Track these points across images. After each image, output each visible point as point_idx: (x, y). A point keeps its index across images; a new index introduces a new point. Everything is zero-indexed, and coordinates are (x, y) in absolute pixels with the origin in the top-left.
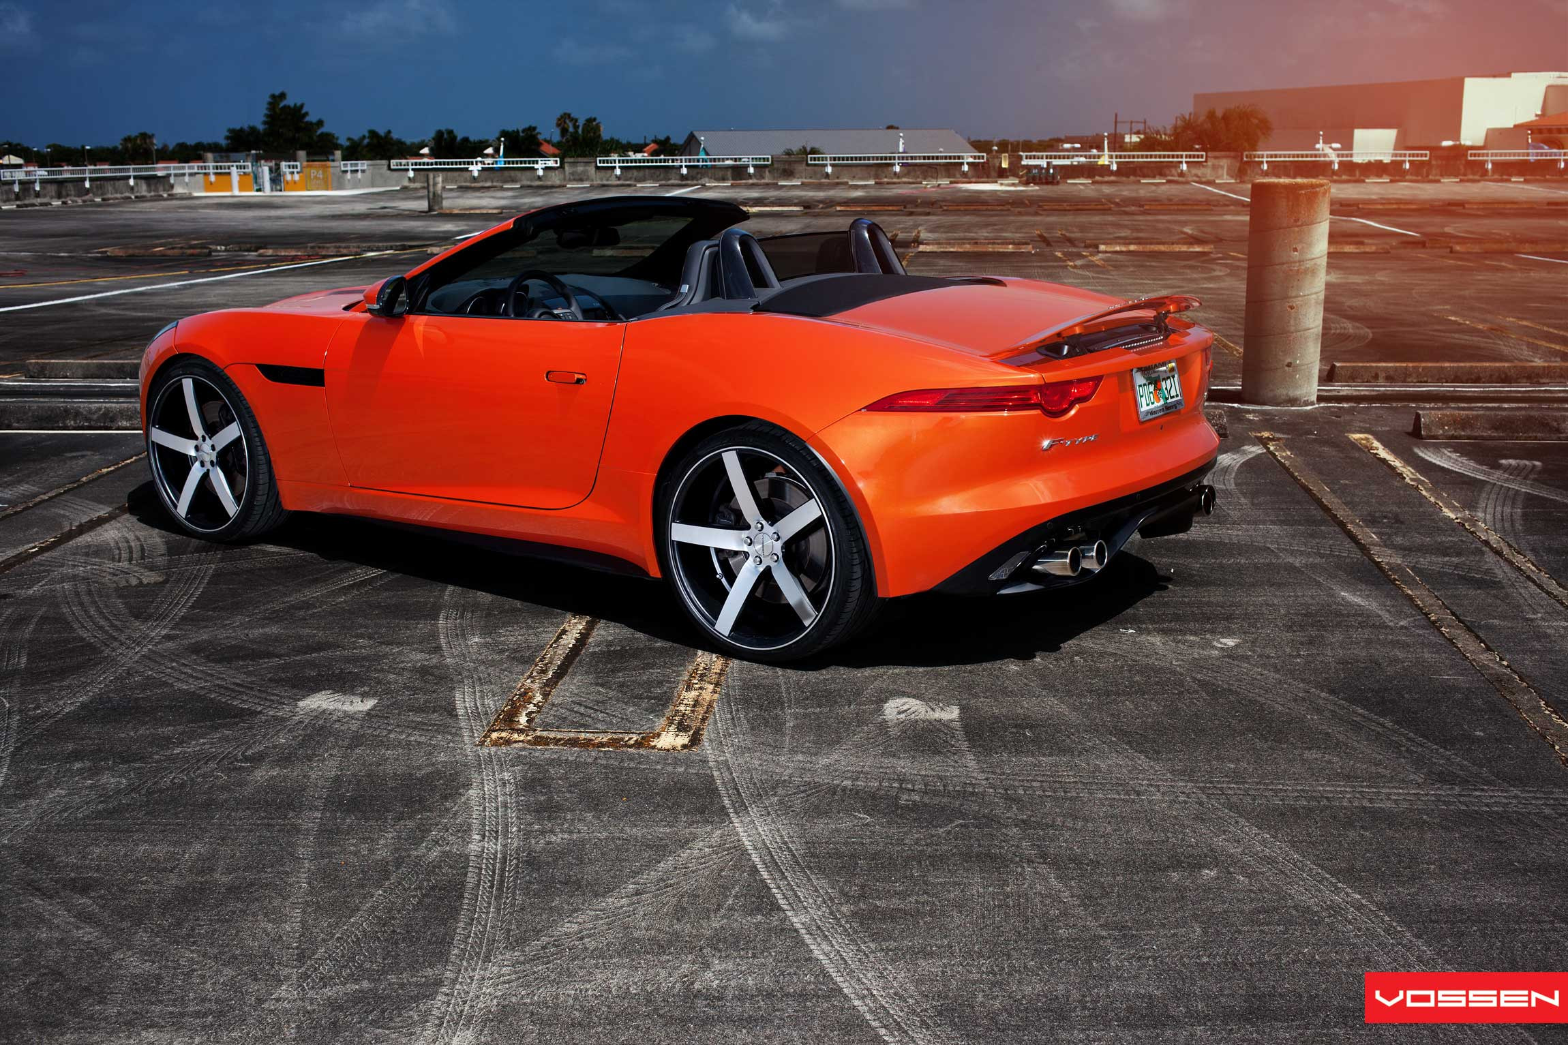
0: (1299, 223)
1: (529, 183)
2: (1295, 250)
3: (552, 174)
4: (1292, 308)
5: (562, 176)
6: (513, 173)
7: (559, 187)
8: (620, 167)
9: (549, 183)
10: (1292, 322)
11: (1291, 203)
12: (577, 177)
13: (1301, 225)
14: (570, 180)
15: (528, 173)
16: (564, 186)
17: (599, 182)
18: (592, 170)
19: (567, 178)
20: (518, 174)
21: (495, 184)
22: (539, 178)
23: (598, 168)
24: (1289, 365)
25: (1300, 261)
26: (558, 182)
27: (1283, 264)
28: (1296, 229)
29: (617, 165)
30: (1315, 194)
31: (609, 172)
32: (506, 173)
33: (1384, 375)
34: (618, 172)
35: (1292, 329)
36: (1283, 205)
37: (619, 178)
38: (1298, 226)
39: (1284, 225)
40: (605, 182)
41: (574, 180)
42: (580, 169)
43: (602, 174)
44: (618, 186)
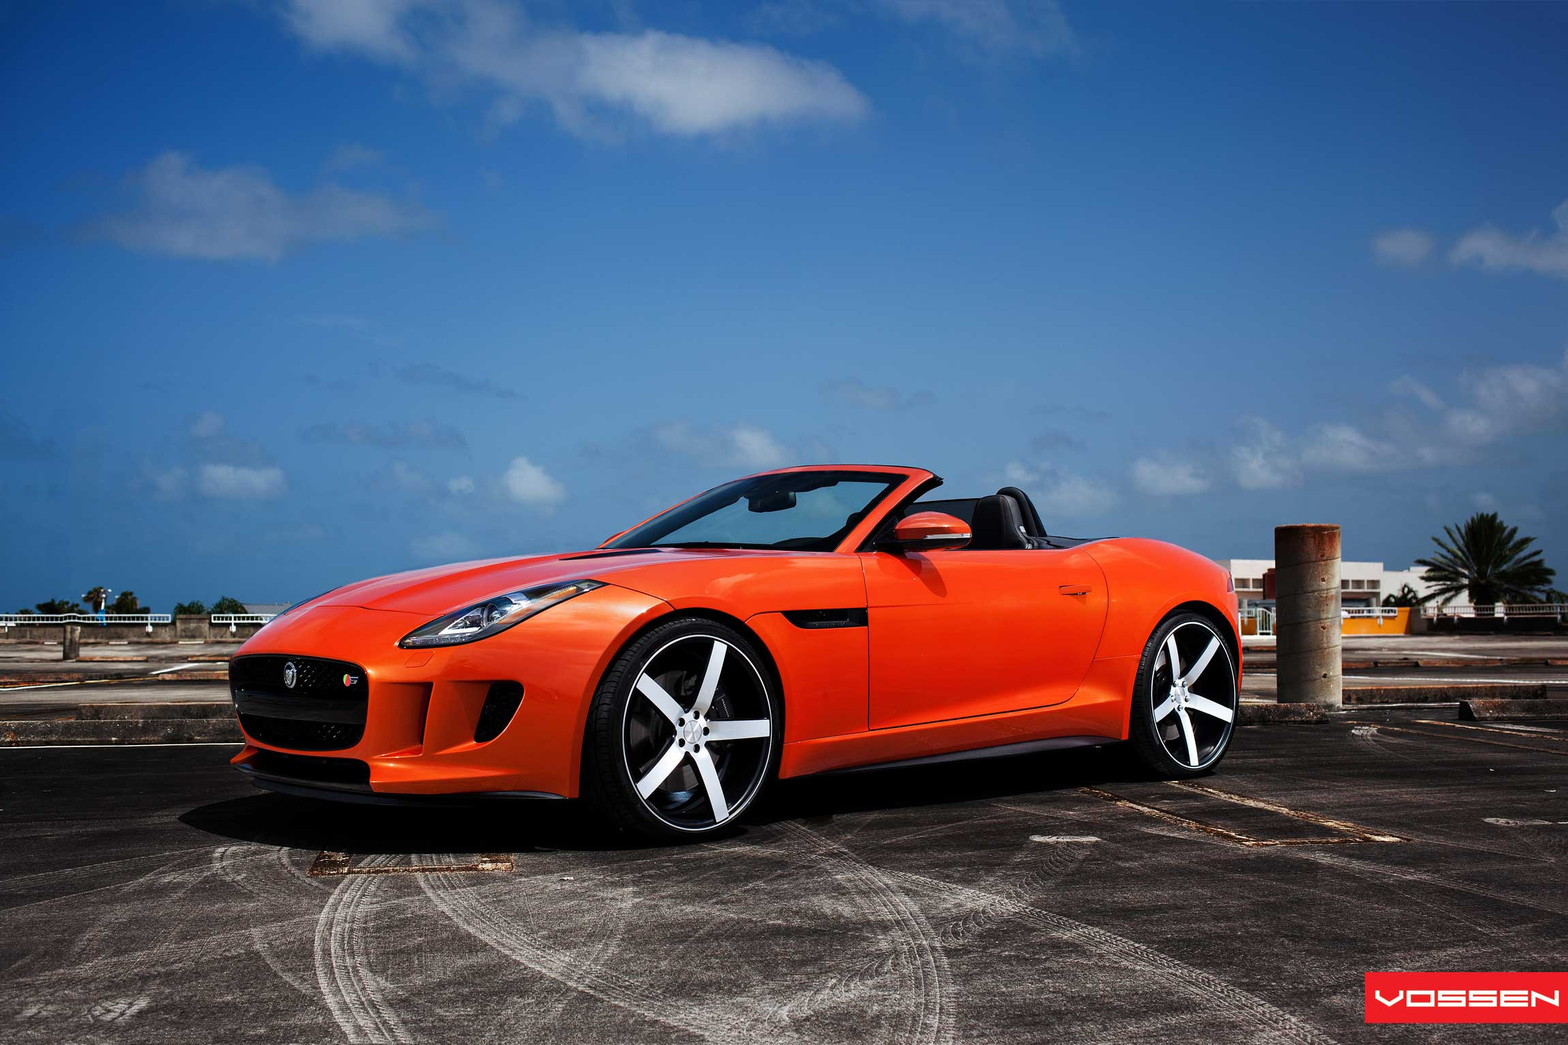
0: (1325, 558)
1: (136, 639)
2: (1323, 580)
3: (162, 631)
4: (1324, 628)
5: (173, 633)
6: (119, 630)
7: (171, 643)
8: (235, 624)
9: (159, 640)
10: (1325, 640)
11: (1317, 542)
12: (190, 634)
13: (1326, 560)
14: (182, 637)
15: (136, 630)
16: (176, 643)
17: (213, 639)
18: (205, 626)
19: (179, 634)
20: (125, 630)
21: (98, 640)
22: (148, 635)
23: (211, 624)
24: (1325, 676)
25: (1327, 590)
26: (168, 639)
27: (1314, 592)
28: (1323, 563)
29: (233, 622)
30: (1334, 534)
31: (224, 629)
32: (112, 630)
33: (1355, 697)
34: (233, 629)
35: (1325, 645)
36: (1311, 543)
37: (233, 635)
38: (1324, 560)
39: (1314, 559)
40: (219, 639)
41: (186, 637)
42: (193, 625)
43: (216, 630)
44: (234, 643)
